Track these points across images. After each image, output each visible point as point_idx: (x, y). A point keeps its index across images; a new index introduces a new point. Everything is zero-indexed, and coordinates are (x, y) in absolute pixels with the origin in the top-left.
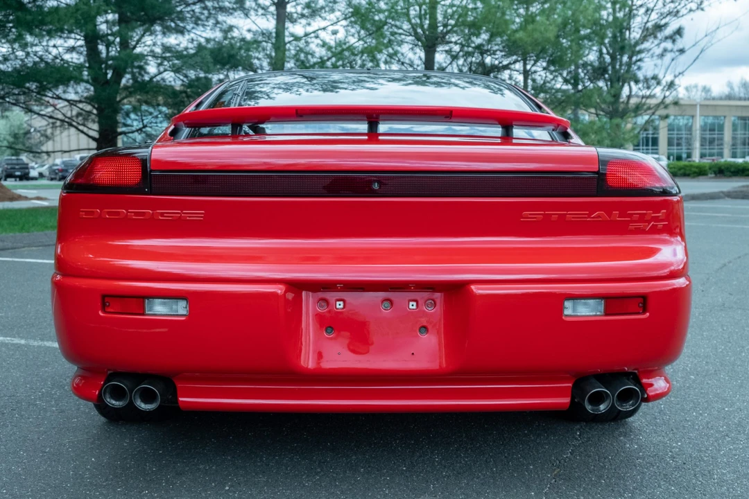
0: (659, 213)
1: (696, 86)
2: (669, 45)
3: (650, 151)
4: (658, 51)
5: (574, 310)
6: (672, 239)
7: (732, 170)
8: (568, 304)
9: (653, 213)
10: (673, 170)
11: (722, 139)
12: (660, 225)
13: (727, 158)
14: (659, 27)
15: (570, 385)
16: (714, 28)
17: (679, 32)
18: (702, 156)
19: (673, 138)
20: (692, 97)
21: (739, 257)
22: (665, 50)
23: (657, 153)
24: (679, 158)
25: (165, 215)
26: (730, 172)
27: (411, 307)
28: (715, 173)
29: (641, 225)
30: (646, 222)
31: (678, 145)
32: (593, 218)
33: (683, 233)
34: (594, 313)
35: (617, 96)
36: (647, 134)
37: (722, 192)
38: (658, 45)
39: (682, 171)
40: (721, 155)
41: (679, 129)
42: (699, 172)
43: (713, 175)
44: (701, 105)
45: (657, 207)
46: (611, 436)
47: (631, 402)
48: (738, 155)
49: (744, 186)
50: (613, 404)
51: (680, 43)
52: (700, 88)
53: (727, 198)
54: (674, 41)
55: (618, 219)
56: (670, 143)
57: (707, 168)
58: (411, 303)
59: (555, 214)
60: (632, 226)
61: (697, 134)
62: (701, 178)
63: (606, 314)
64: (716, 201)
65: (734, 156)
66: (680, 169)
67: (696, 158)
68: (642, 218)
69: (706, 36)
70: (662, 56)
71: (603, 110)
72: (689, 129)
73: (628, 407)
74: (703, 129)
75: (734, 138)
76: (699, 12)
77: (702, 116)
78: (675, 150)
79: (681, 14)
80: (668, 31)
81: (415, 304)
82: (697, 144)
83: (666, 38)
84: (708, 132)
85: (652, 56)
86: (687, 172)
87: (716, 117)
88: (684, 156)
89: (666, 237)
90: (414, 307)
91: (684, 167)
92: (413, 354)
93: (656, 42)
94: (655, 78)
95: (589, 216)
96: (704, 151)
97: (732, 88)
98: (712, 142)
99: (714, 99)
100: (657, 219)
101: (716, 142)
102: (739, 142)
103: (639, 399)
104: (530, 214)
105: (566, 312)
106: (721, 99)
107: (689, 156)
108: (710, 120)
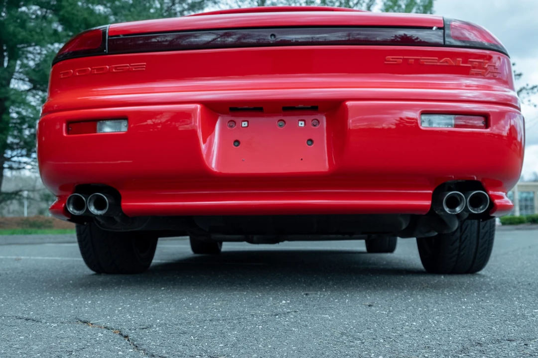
9: (489, 63)
11: (533, 205)
15: (431, 192)
25: (118, 68)
27: (300, 125)
29: (480, 71)
30: (484, 69)
34: (446, 126)
50: (466, 206)
55: (461, 65)
58: (300, 122)
59: (412, 58)
68: (481, 66)
73: (479, 211)
81: (303, 123)
90: (303, 125)
92: (302, 159)
95: (438, 61)
101: (530, 207)
103: (487, 204)
104: (392, 58)
105: (424, 125)
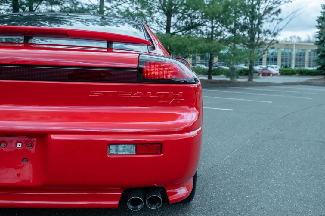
0: (178, 94)
1: (295, 36)
2: (275, 16)
3: (274, 64)
4: (271, 19)
5: (117, 150)
6: (190, 109)
7: (306, 72)
8: (112, 147)
9: (174, 94)
10: (282, 72)
11: (304, 59)
12: (179, 101)
13: (307, 68)
14: (271, 9)
16: (296, 10)
17: (279, 11)
18: (296, 66)
19: (283, 58)
20: (293, 41)
21: (294, 112)
22: (273, 19)
23: (276, 65)
24: (286, 67)
26: (305, 73)
27: (18, 146)
28: (299, 74)
29: (166, 100)
30: (169, 98)
31: (286, 61)
32: (134, 95)
33: (198, 105)
34: (129, 153)
35: (253, 39)
36: (273, 56)
37: (299, 82)
38: (270, 17)
39: (285, 73)
40: (304, 66)
41: (286, 54)
42: (292, 73)
43: (298, 75)
44: (296, 45)
45: (176, 90)
46: (176, 213)
47: (157, 204)
48: (311, 66)
49: (310, 80)
51: (280, 16)
52: (296, 37)
53: (300, 85)
54: (277, 15)
55: (151, 97)
56: (282, 60)
57: (296, 72)
58: (18, 144)
59: (110, 93)
60: (160, 101)
61: (294, 57)
62: (293, 76)
63: (137, 154)
64: (296, 86)
65: (309, 67)
66: (284, 71)
67: (293, 67)
68: (166, 97)
69: (293, 13)
70: (272, 21)
71: (247, 45)
72: (291, 54)
73: (156, 207)
74: (296, 55)
75: (310, 59)
76: (290, 3)
77: (296, 49)
78: (284, 64)
79: (282, 3)
80: (274, 11)
81: (21, 144)
82: (294, 61)
83: (274, 13)
84: (299, 56)
85: (268, 22)
86: (288, 73)
87: (302, 50)
88: (288, 66)
89: (186, 107)
90: (20, 146)
91: (286, 71)
92: (17, 174)
93: (270, 15)
94: (268, 31)
95: (132, 94)
96: (296, 64)
97: (309, 38)
98: (300, 60)
99: (302, 42)
100: (176, 97)
101: (302, 61)
102: (312, 60)
103: (161, 202)
104: (95, 92)
105: (111, 152)
106: (305, 42)
107: (290, 66)
108: (300, 51)
